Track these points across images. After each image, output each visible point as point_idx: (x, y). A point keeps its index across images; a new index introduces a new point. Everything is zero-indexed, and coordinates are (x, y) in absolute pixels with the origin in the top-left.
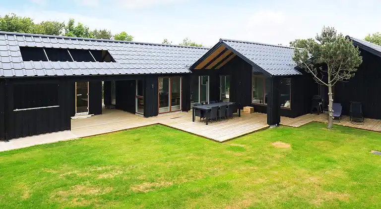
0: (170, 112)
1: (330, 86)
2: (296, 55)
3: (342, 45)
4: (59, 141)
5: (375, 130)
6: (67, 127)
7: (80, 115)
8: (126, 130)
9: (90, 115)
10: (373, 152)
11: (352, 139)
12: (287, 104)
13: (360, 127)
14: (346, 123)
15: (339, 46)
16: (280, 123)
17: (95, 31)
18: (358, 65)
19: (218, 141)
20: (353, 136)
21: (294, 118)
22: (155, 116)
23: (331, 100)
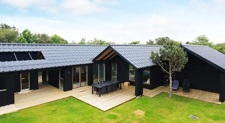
0: (80, 87)
1: (170, 73)
2: (152, 55)
3: (176, 52)
4: (4, 114)
5: (195, 98)
6: (12, 102)
7: (24, 91)
8: (50, 102)
9: (30, 91)
10: (191, 116)
11: (181, 106)
12: (148, 82)
13: (187, 96)
14: (180, 93)
15: (175, 52)
16: (143, 95)
17: (39, 35)
18: (185, 63)
19: (103, 111)
20: (182, 103)
21: (152, 90)
22: (71, 90)
23: (171, 81)
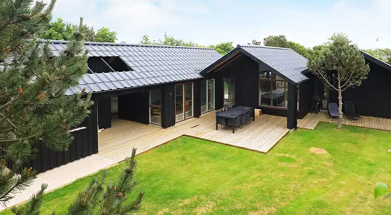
0: (185, 119)
1: (340, 91)
8: (158, 146)
9: (101, 130)
16: (298, 127)
21: (302, 119)
22: (173, 126)
23: (341, 103)
